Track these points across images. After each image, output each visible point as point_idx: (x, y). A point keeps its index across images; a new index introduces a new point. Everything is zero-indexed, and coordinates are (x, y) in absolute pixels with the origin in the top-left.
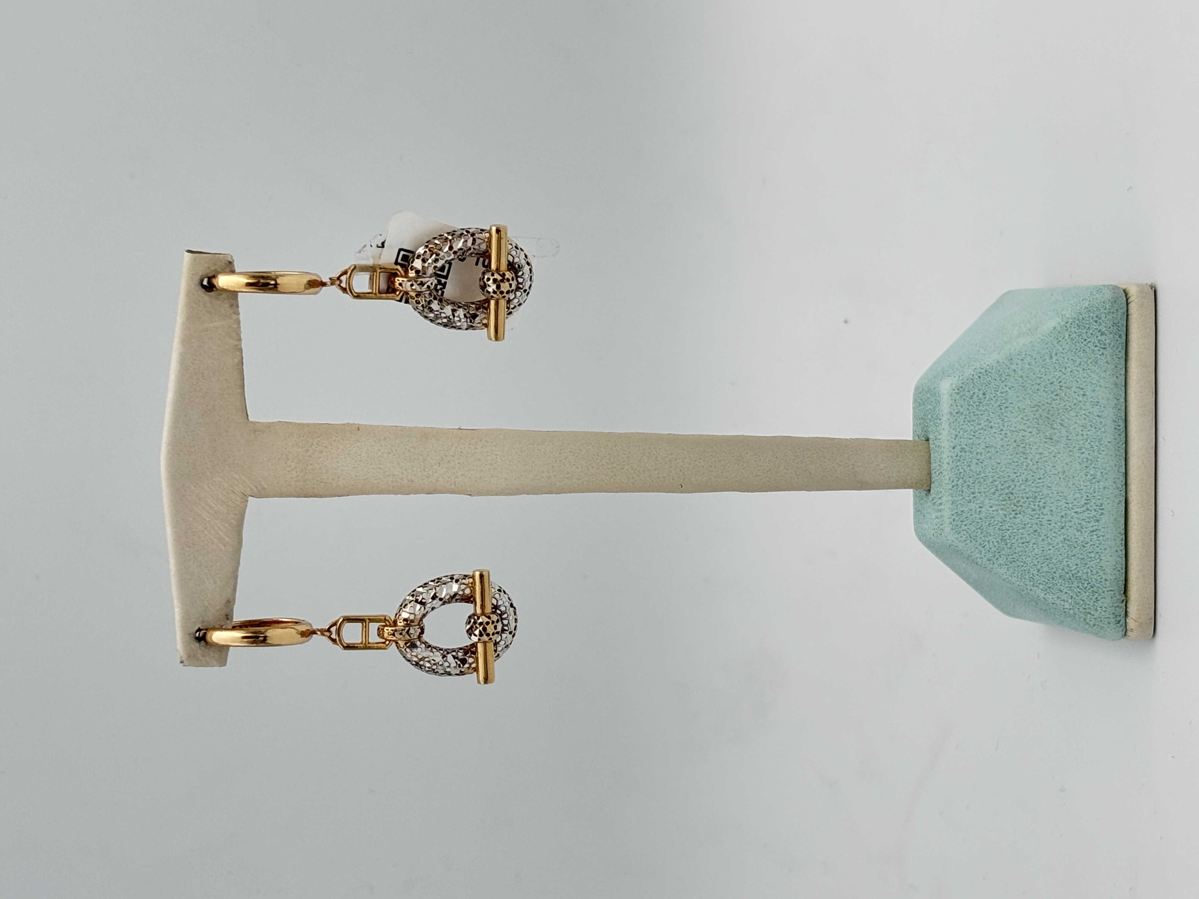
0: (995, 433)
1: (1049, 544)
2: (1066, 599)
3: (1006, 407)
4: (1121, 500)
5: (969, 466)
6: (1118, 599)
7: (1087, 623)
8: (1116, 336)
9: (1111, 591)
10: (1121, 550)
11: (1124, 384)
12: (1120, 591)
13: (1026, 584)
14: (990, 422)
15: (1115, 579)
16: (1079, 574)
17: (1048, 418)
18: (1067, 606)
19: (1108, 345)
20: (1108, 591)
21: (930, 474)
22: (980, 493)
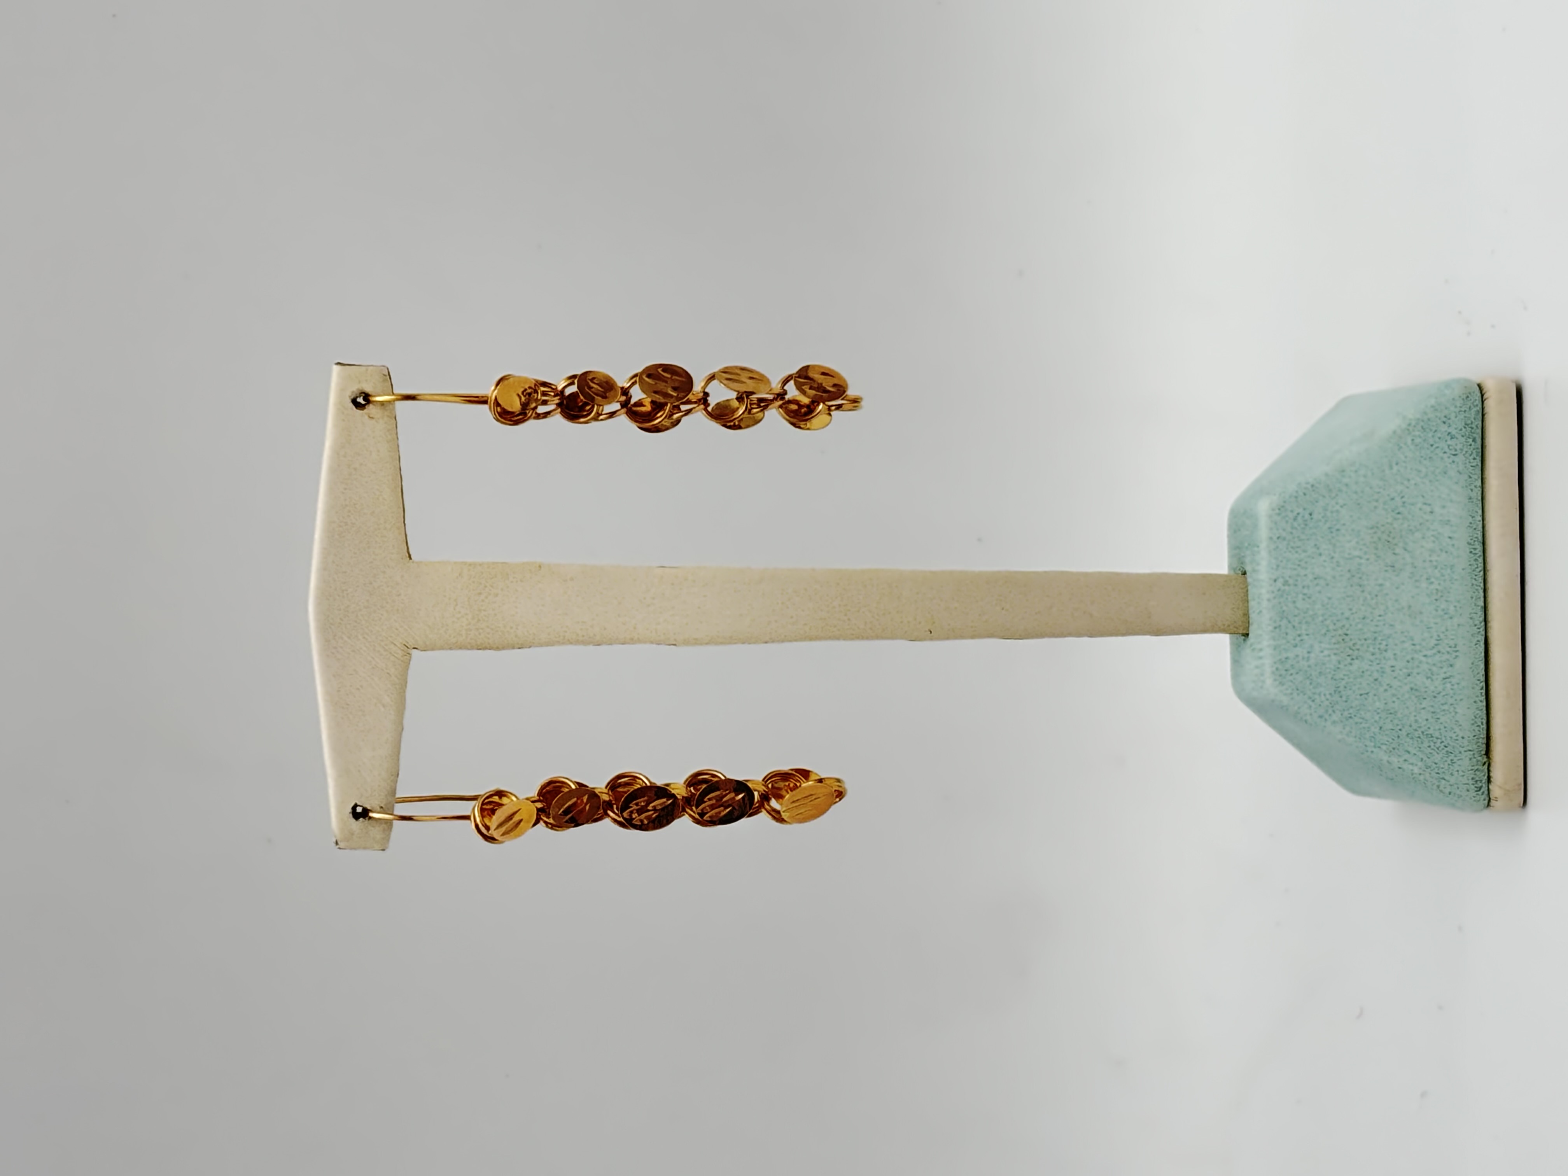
2: (1415, 762)
4: (1479, 639)
6: (1478, 761)
7: (1441, 791)
8: (1469, 440)
9: (1470, 751)
10: (1481, 701)
12: (1481, 751)
15: (1475, 736)
18: (1416, 770)
20: (1465, 751)
21: (1246, 615)
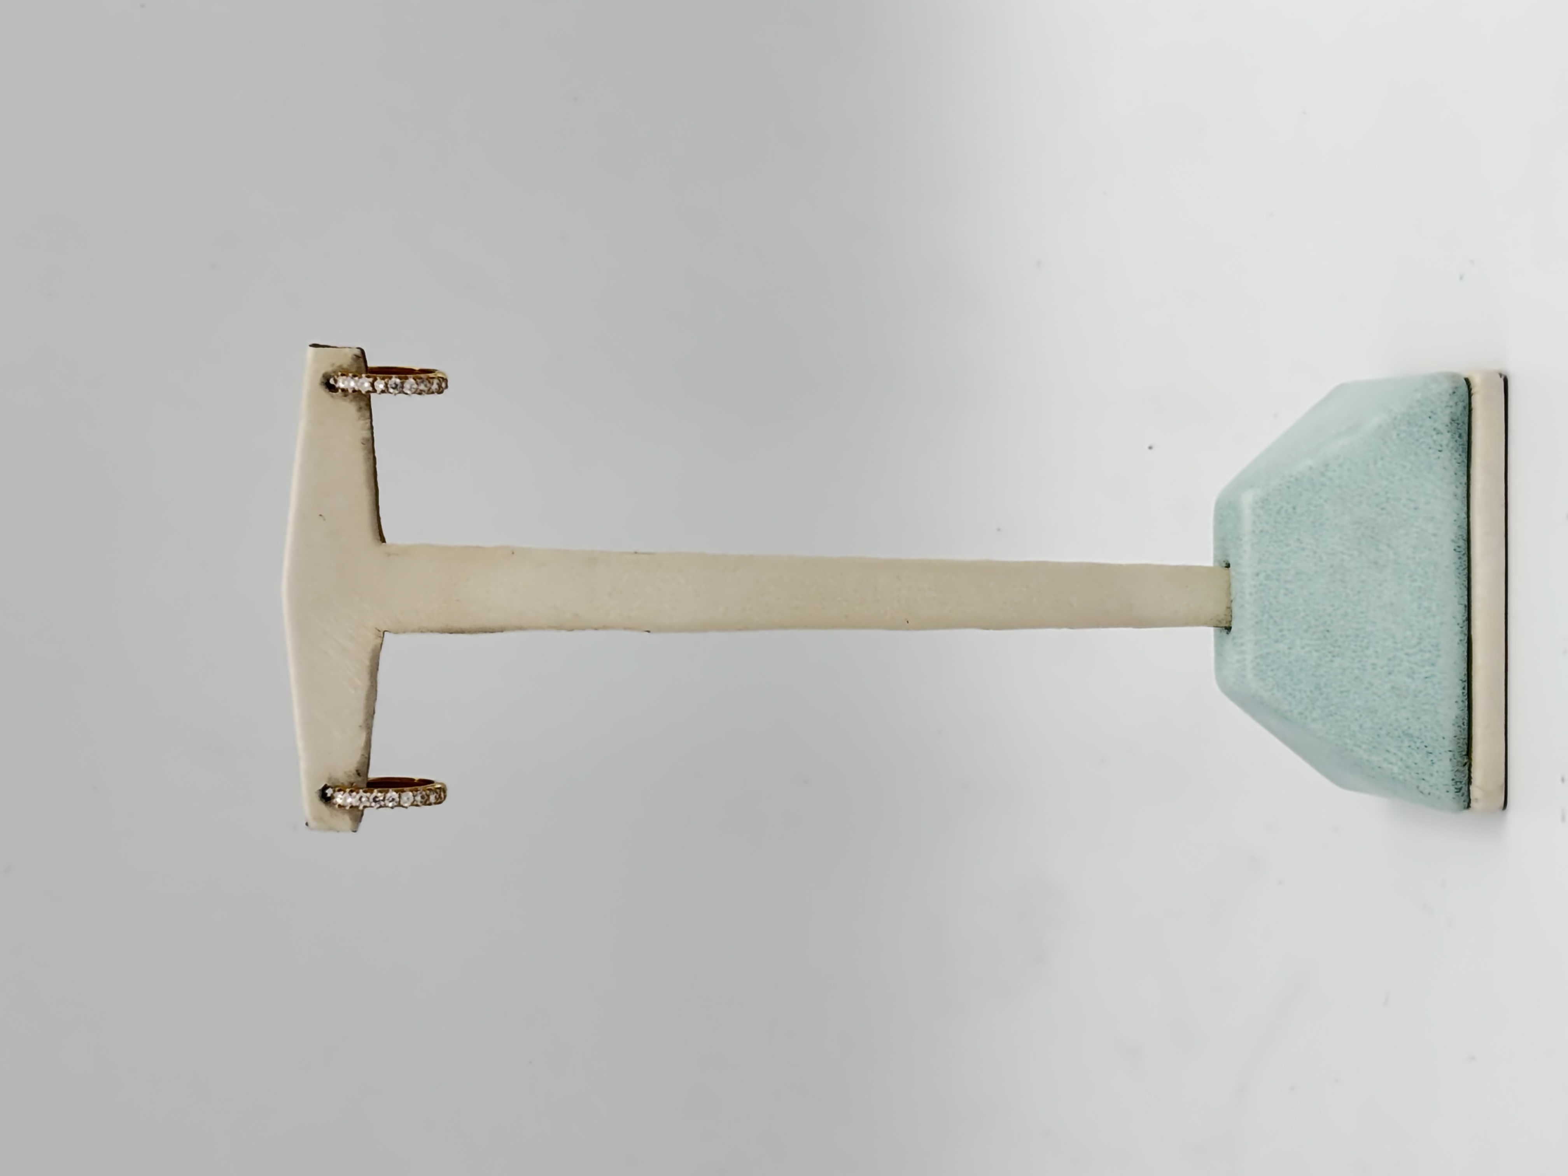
0: (1307, 556)
1: (1375, 694)
2: (1394, 760)
3: (1321, 524)
4: (1462, 638)
5: (1276, 597)
6: (1459, 762)
7: (1422, 792)
8: (1455, 435)
9: (1450, 751)
10: (1463, 701)
11: (1465, 495)
12: (1462, 751)
13: (1346, 744)
14: (1301, 543)
15: (1455, 737)
16: (1411, 731)
17: (1372, 537)
18: (1395, 769)
19: (1444, 447)
20: (1446, 752)
21: (1229, 608)
22: (1289, 630)
